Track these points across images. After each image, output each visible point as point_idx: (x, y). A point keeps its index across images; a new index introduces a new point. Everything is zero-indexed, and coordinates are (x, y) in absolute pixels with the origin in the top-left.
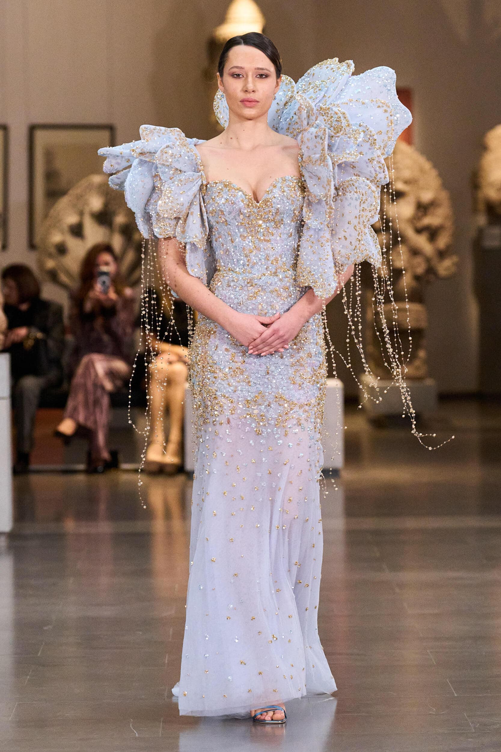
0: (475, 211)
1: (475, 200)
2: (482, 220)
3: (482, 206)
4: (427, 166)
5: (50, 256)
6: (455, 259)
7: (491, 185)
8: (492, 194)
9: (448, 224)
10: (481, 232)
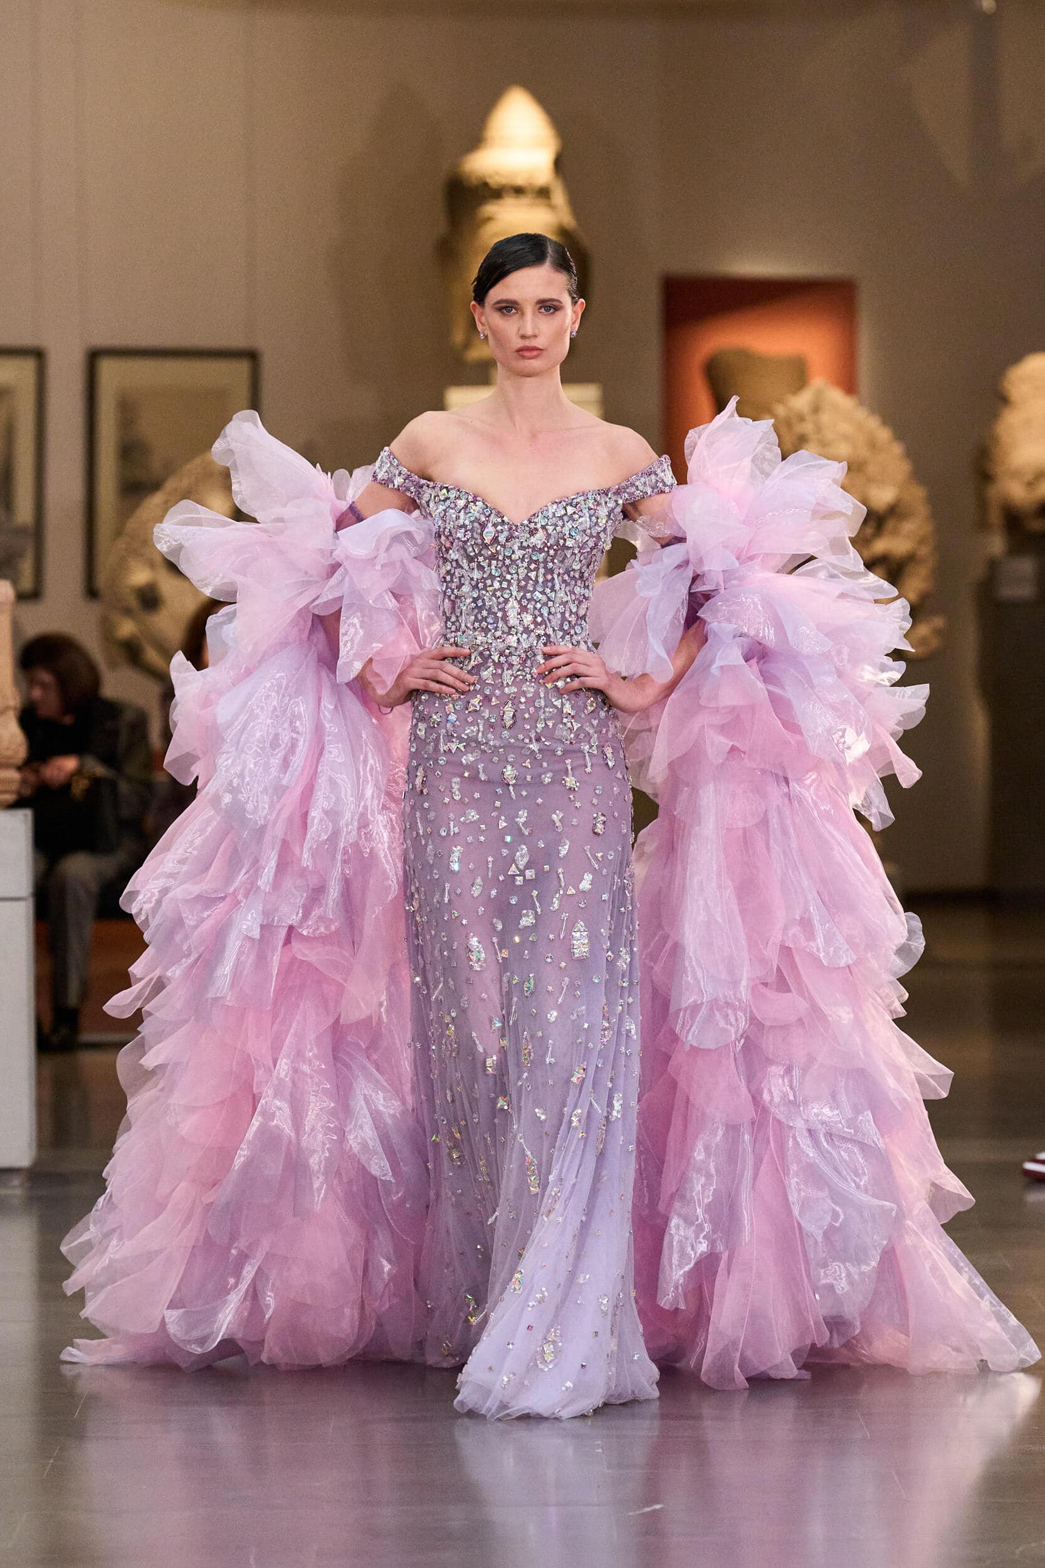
0: (983, 525)
1: (982, 504)
2: (996, 544)
3: (995, 517)
4: (884, 434)
5: (128, 612)
6: (939, 622)
7: (1016, 474)
8: (1017, 492)
9: (924, 551)
10: (993, 565)
